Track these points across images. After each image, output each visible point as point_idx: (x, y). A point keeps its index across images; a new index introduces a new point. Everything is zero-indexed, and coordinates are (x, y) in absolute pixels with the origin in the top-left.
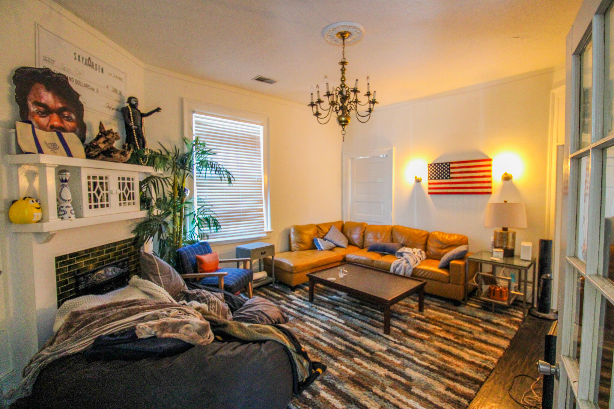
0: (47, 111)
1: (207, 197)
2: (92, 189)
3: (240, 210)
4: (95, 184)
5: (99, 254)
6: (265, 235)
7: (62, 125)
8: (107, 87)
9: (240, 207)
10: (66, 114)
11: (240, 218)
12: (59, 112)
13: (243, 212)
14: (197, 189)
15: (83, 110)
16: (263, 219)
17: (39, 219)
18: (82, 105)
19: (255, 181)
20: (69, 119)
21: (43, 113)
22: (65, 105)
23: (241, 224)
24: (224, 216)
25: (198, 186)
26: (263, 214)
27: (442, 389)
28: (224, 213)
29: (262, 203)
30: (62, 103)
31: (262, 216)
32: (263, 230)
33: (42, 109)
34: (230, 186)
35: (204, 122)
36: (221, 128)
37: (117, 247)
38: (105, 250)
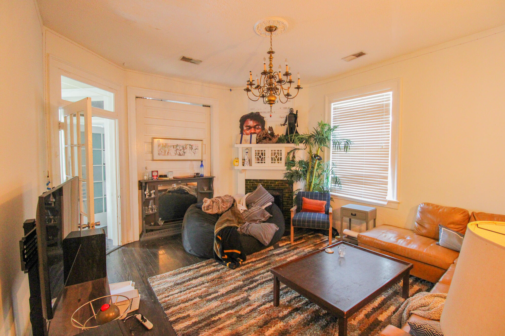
0: (250, 128)
1: (337, 162)
2: (257, 155)
3: (363, 174)
4: (259, 153)
5: (266, 183)
6: (385, 203)
7: (255, 132)
8: (280, 108)
9: (363, 172)
10: (257, 127)
11: (362, 182)
12: (255, 127)
13: (365, 177)
14: (333, 156)
15: (265, 123)
16: (387, 187)
17: (237, 165)
18: (265, 121)
19: (381, 149)
20: (258, 129)
21: (248, 129)
22: (257, 124)
23: (362, 187)
24: (349, 178)
25: (333, 154)
26: (387, 182)
27: (191, 312)
28: (349, 176)
29: (387, 171)
30: (256, 123)
31: (386, 183)
32: (385, 198)
33: (248, 128)
34: (346, 154)
35: (338, 107)
36: (351, 107)
37: (277, 182)
38: (269, 182)
